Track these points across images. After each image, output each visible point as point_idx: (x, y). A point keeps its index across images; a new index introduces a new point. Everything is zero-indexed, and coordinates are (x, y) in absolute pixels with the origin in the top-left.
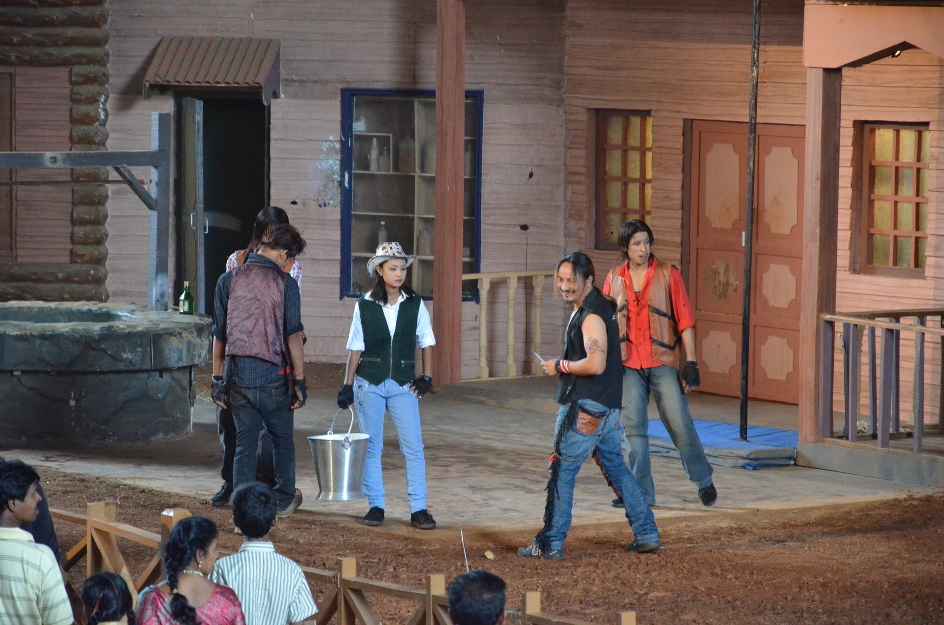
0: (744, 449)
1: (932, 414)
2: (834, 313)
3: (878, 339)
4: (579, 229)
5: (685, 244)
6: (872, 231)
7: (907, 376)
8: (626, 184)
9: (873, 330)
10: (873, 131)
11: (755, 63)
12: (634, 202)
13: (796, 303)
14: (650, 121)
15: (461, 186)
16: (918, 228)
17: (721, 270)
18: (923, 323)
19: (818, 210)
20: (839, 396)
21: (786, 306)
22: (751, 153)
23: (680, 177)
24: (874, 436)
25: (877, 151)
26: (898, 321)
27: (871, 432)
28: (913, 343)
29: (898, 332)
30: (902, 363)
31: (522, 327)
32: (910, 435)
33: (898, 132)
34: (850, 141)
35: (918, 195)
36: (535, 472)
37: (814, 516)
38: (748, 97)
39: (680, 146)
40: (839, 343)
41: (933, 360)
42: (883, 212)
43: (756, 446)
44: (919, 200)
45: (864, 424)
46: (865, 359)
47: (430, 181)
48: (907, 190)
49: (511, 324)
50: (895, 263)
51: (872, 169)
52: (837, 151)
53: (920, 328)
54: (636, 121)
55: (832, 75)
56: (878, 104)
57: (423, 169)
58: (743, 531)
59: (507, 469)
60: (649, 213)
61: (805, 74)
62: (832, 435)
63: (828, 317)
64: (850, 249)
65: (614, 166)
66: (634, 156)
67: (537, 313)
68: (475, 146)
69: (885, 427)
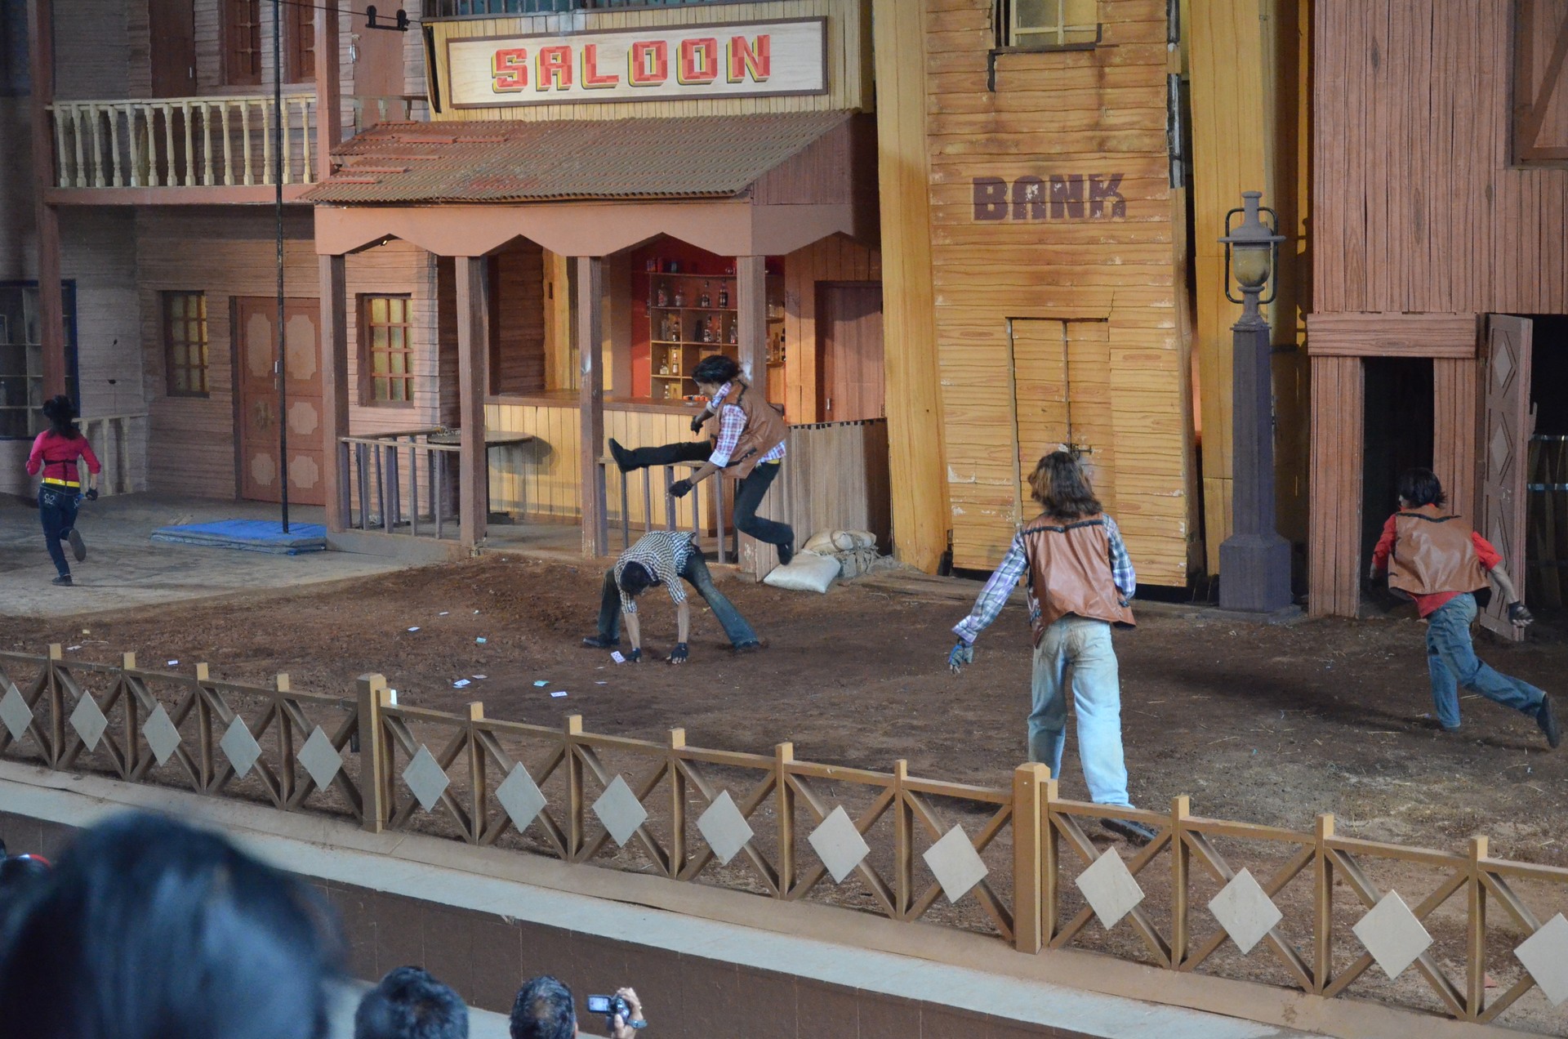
0: (288, 539)
1: (424, 507)
2: (348, 436)
3: (381, 454)
4: (155, 381)
5: (235, 389)
6: (373, 375)
7: (404, 480)
8: (188, 346)
9: (377, 447)
10: (370, 301)
11: (280, 252)
12: (195, 360)
13: (319, 430)
14: (204, 299)
15: (62, 354)
16: (407, 371)
17: (262, 408)
18: (414, 441)
19: (332, 360)
20: (355, 498)
21: (310, 433)
22: (281, 320)
23: (229, 339)
24: (382, 526)
25: (374, 317)
26: (395, 440)
27: (380, 523)
28: (407, 456)
29: (396, 448)
30: (399, 471)
31: (115, 456)
32: (408, 523)
33: (389, 301)
34: (354, 309)
35: (405, 347)
36: (129, 565)
37: (340, 586)
38: (276, 279)
39: (227, 316)
40: (353, 458)
41: (423, 467)
42: (380, 360)
43: (295, 537)
44: (406, 350)
45: (374, 517)
46: (373, 469)
47: (36, 348)
48: (398, 343)
49: (106, 455)
50: (392, 398)
51: (371, 329)
52: (344, 316)
53: (412, 444)
54: (193, 299)
55: (338, 260)
56: (373, 280)
57: (31, 341)
58: (288, 600)
59: (108, 563)
60: (207, 367)
61: (317, 260)
62: (351, 526)
63: (344, 439)
64: (358, 388)
65: (178, 333)
66: (194, 326)
67: (126, 445)
68: (71, 323)
69: (390, 518)
